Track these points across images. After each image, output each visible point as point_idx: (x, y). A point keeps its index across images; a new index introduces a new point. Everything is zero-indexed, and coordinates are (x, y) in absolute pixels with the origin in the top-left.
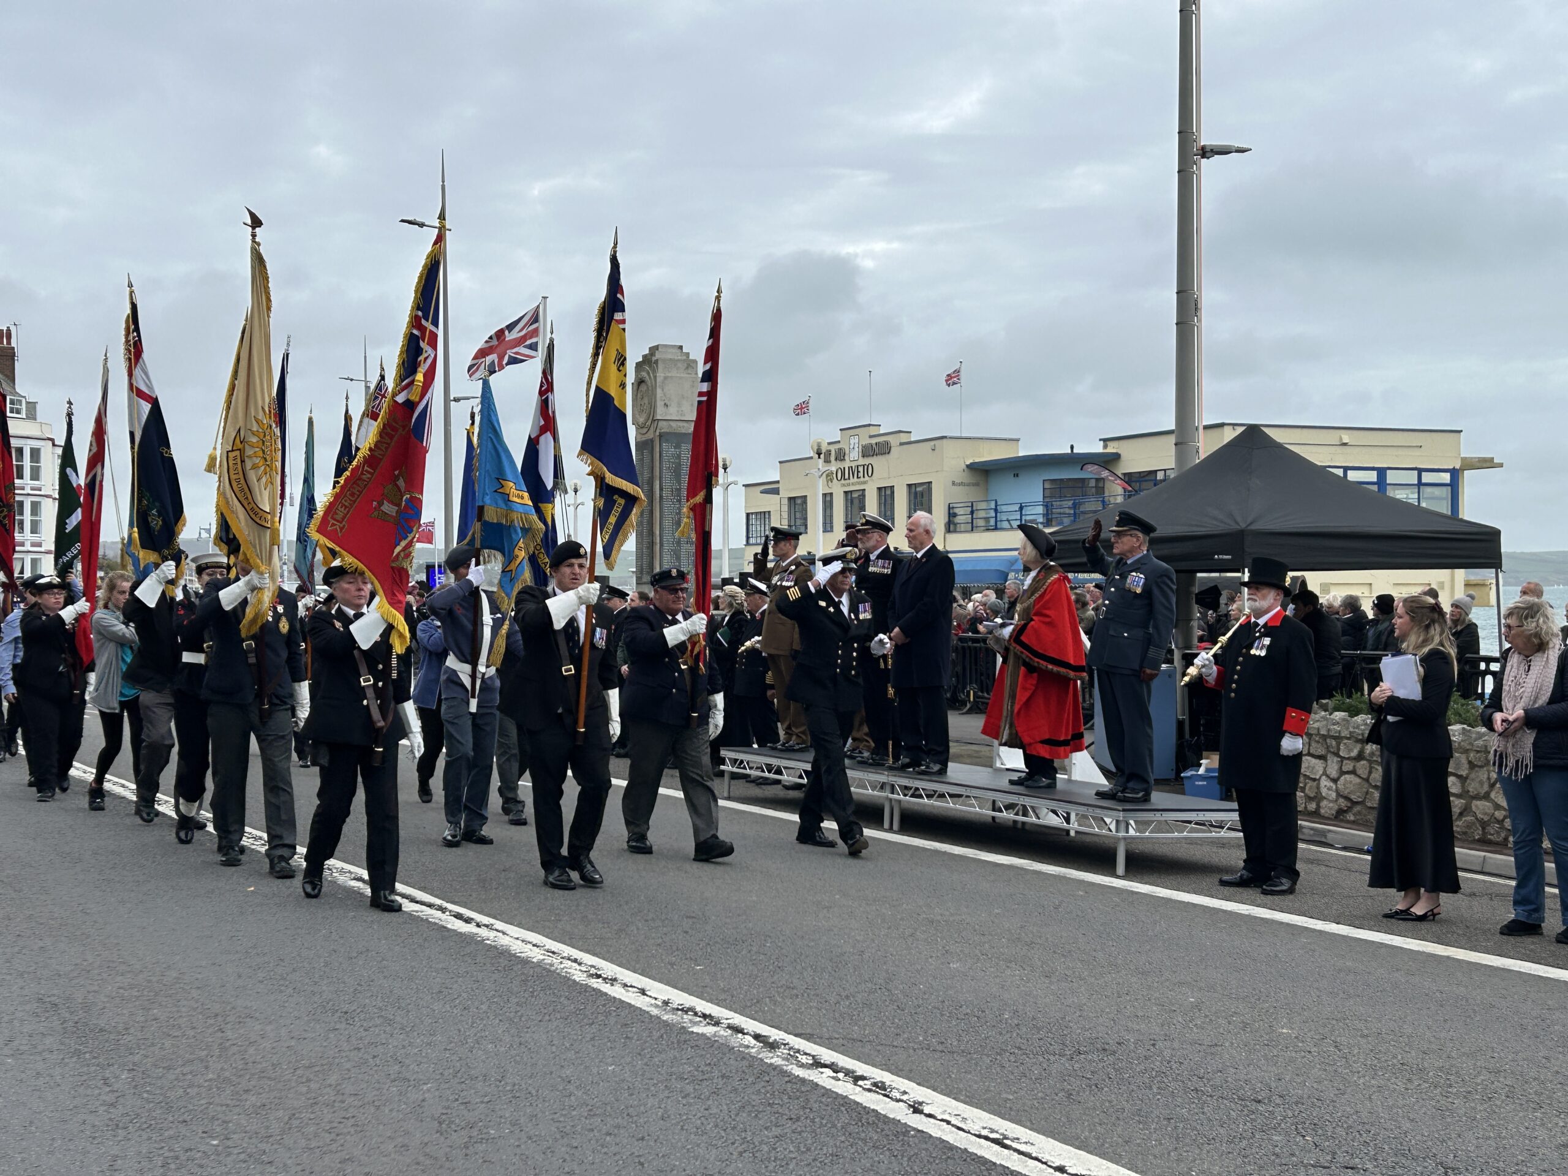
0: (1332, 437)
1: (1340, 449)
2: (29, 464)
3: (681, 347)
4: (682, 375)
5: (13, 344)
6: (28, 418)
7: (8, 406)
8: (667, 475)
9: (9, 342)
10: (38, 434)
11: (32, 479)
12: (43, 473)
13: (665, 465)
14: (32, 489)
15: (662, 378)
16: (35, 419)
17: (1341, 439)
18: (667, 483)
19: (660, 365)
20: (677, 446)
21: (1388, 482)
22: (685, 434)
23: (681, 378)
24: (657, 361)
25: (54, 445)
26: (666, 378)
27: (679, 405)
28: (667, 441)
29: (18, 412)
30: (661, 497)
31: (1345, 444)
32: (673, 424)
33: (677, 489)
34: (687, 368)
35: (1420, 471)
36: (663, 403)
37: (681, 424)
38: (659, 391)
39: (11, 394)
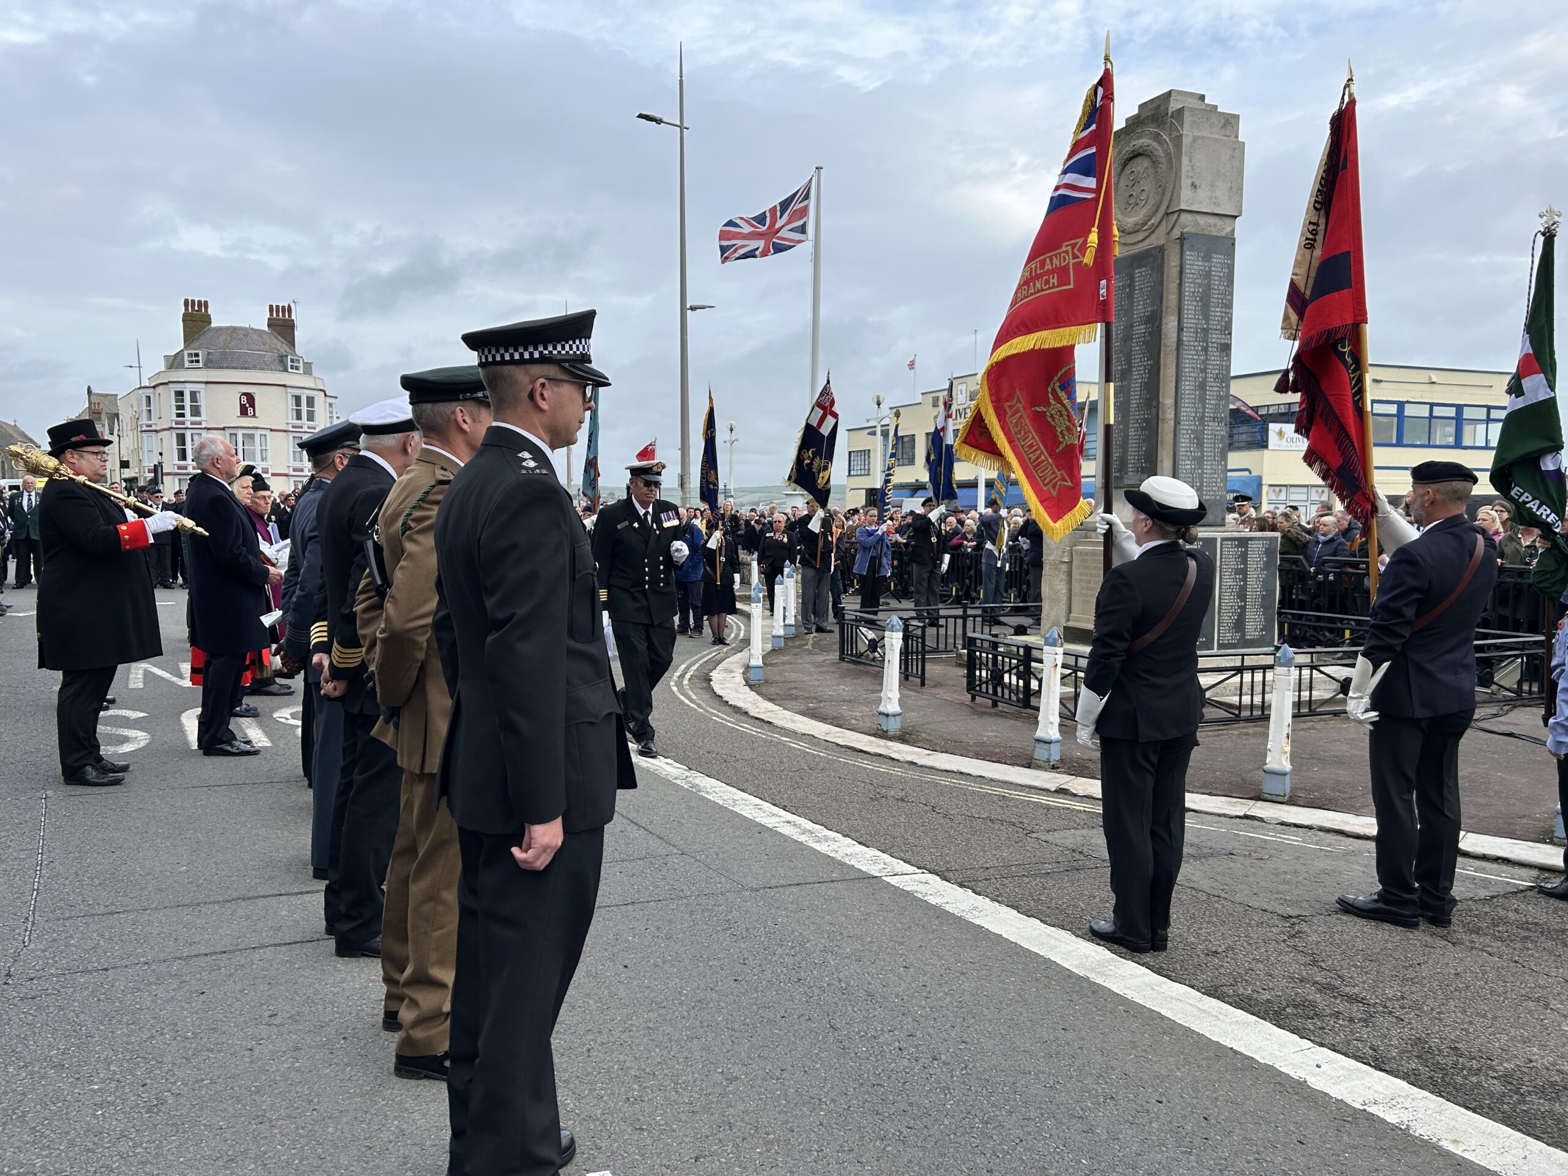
0: (1423, 376)
1: (1428, 387)
2: (306, 409)
3: (1202, 98)
4: (1217, 136)
5: (293, 317)
6: (304, 373)
7: (289, 364)
8: (1190, 307)
9: (290, 315)
10: (312, 386)
11: (308, 420)
12: (317, 416)
13: (1188, 288)
14: (308, 428)
15: (1190, 139)
16: (311, 374)
17: (1430, 377)
18: (1190, 319)
19: (1187, 118)
20: (1207, 258)
21: (1464, 417)
22: (1218, 238)
23: (1217, 141)
24: (1181, 111)
25: (325, 395)
26: (1195, 139)
27: (1213, 186)
28: (1192, 248)
29: (297, 368)
30: (1179, 342)
31: (1433, 383)
32: (1202, 220)
33: (1203, 329)
34: (1224, 126)
35: (1489, 408)
36: (1189, 182)
37: (1212, 220)
38: (1185, 160)
39: (292, 355)
